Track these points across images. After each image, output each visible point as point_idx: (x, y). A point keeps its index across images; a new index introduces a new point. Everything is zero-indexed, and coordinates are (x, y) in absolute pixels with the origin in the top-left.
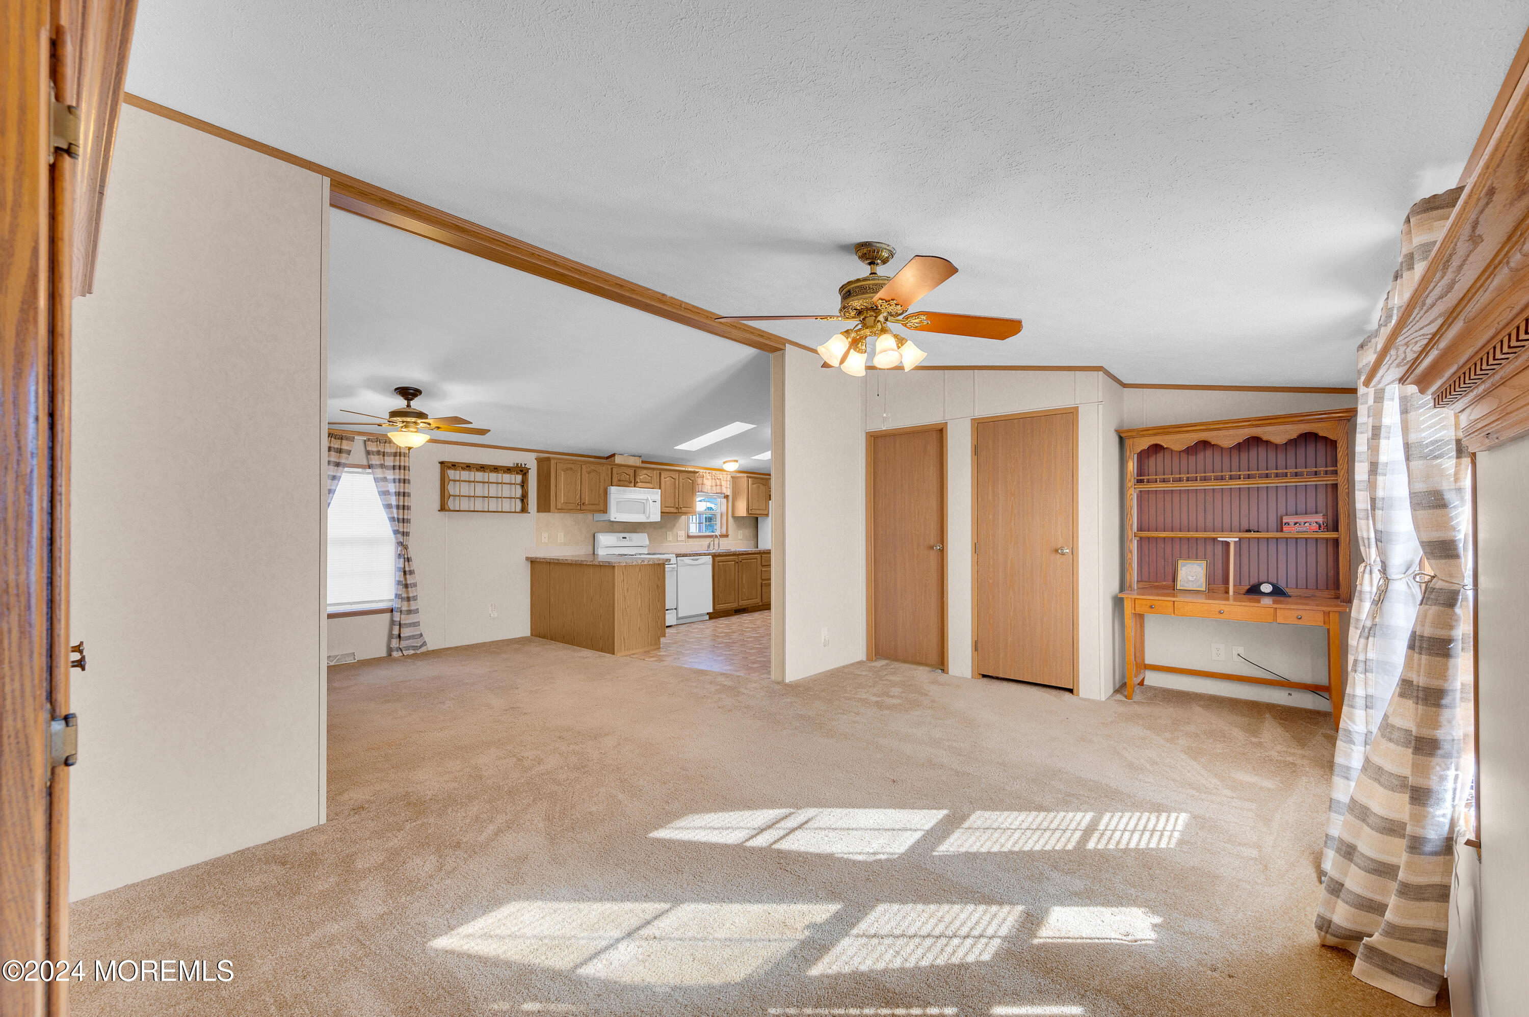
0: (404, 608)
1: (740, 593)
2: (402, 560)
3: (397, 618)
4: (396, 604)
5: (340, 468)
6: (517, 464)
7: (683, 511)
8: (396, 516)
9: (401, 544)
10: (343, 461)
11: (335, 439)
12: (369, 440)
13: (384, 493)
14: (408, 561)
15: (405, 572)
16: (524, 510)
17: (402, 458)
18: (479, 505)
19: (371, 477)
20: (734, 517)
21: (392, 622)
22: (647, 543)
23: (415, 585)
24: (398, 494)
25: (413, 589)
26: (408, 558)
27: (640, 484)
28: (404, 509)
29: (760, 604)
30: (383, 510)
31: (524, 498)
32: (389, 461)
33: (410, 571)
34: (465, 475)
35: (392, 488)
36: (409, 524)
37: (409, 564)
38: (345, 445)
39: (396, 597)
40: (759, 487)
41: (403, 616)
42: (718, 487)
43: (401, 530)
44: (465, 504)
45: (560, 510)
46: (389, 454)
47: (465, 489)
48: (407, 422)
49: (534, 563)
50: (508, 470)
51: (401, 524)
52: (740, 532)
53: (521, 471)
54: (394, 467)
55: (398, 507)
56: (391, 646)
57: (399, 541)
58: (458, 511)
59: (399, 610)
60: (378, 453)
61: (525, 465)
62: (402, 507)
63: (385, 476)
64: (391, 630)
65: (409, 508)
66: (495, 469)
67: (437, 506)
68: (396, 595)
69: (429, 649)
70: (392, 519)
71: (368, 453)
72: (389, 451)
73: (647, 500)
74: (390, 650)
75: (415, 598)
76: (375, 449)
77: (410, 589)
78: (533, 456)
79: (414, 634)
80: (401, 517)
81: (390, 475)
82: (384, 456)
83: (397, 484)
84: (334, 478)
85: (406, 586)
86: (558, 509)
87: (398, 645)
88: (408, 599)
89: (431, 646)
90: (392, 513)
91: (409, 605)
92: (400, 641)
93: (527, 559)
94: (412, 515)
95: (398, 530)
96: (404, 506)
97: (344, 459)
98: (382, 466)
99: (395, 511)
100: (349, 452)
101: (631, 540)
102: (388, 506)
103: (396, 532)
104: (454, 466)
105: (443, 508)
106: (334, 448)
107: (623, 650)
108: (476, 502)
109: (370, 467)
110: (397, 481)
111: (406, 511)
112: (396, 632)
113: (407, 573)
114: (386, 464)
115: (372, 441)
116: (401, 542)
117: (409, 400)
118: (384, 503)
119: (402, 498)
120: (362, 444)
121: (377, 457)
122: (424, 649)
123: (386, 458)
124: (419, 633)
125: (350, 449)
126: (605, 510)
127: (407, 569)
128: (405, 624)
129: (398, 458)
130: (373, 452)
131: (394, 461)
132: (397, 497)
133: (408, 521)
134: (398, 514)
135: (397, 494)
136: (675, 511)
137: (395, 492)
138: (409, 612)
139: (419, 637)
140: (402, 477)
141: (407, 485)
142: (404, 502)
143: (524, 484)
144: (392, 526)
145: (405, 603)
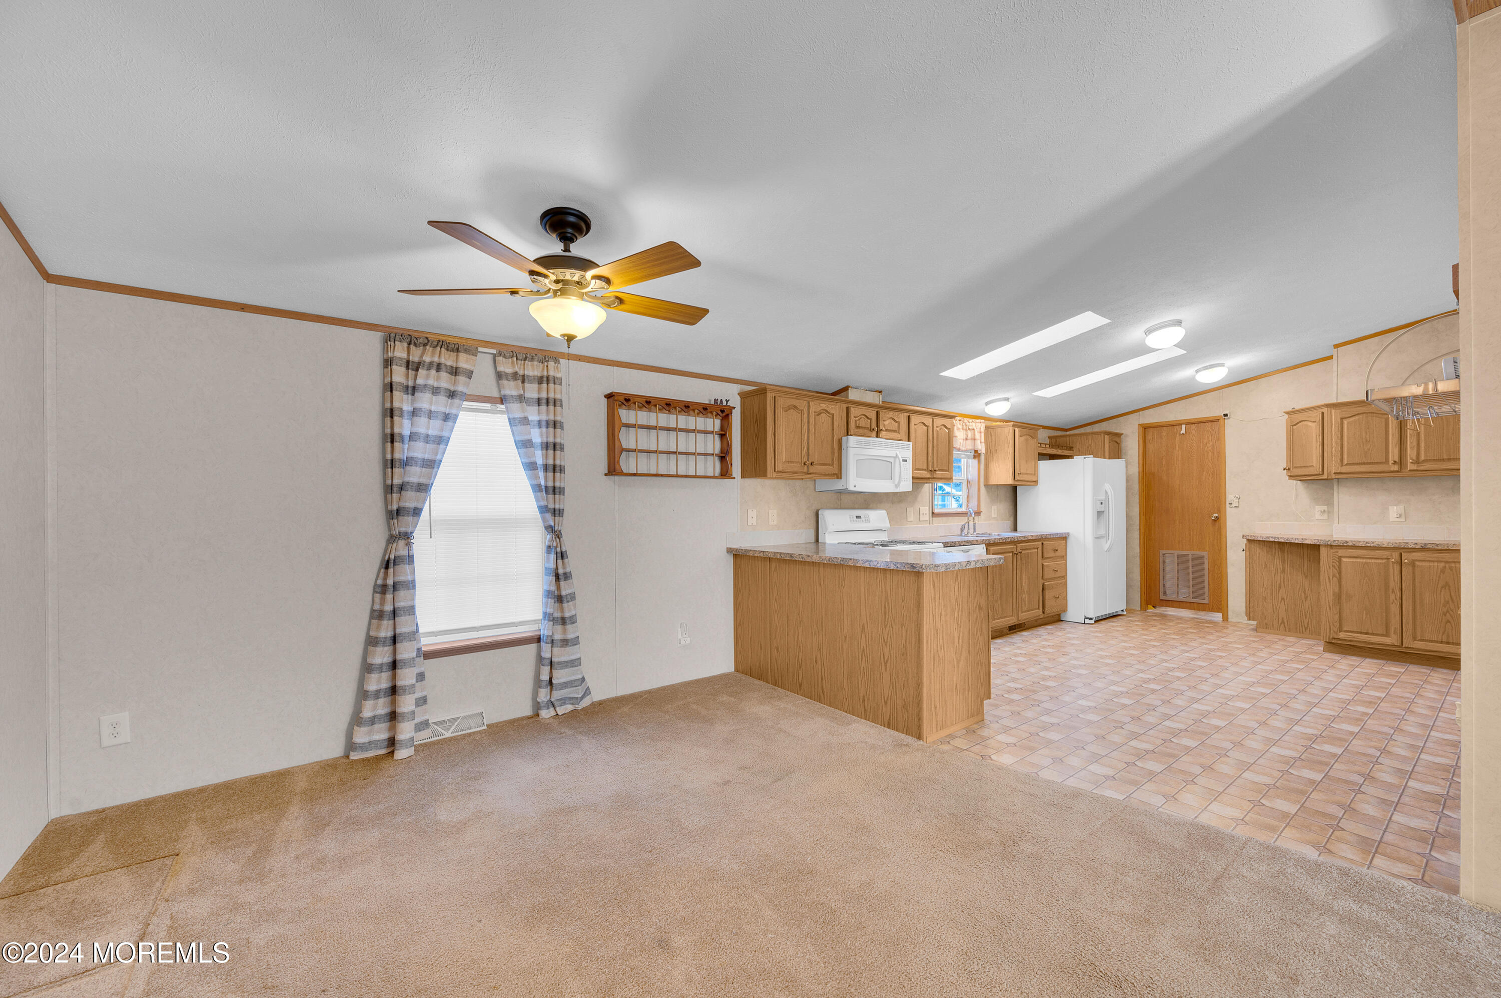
0: (558, 637)
1: (1019, 601)
2: (553, 556)
3: (546, 654)
4: (545, 630)
5: (456, 401)
6: (716, 400)
7: (937, 476)
8: (543, 483)
9: (550, 529)
10: (460, 388)
11: (448, 350)
12: (500, 354)
13: (524, 444)
14: (562, 558)
15: (557, 576)
16: (725, 473)
17: (551, 385)
18: (665, 465)
19: (503, 420)
20: (987, 486)
21: (540, 659)
22: (887, 524)
23: (572, 597)
24: (546, 446)
25: (571, 603)
26: (562, 552)
27: (883, 434)
28: (554, 471)
29: (1042, 617)
30: (523, 473)
31: (724, 457)
32: (532, 390)
33: (565, 574)
34: (644, 417)
35: (537, 436)
36: (562, 497)
37: (563, 562)
38: (464, 361)
39: (544, 618)
40: (1027, 440)
41: (556, 650)
42: (969, 442)
43: (551, 506)
44: (644, 464)
45: (782, 474)
46: (532, 380)
47: (646, 440)
48: (565, 282)
49: (739, 557)
50: (704, 410)
51: (551, 496)
52: (994, 507)
53: (722, 411)
54: (539, 402)
55: (546, 468)
56: (539, 700)
57: (547, 524)
58: (635, 475)
59: (550, 639)
60: (515, 376)
61: (727, 401)
62: (551, 468)
63: (526, 414)
64: (538, 673)
65: (562, 470)
66: (687, 407)
67: (603, 467)
68: (545, 614)
69: (595, 700)
70: (537, 488)
71: (500, 376)
72: (531, 374)
73: (897, 456)
74: (537, 707)
75: (573, 620)
76: (509, 370)
77: (565, 605)
78: (735, 389)
79: (573, 678)
80: (550, 484)
81: (534, 414)
82: (523, 382)
83: (544, 430)
84: (447, 417)
85: (560, 599)
86: (778, 472)
87: (549, 697)
88: (563, 621)
89: (597, 695)
90: (537, 477)
91: (565, 632)
92: (551, 690)
93: (729, 550)
94: (566, 481)
95: (546, 506)
96: (554, 466)
97: (461, 385)
98: (521, 399)
99: (541, 474)
100: (469, 374)
101: (868, 521)
102: (531, 466)
103: (543, 510)
104: (627, 401)
105: (613, 470)
106: (446, 365)
107: (935, 730)
108: (659, 460)
109: (502, 400)
110: (544, 423)
111: (558, 475)
112: (545, 677)
113: (560, 577)
114: (527, 395)
115: (505, 357)
116: (551, 527)
117: (567, 240)
118: (524, 461)
119: (551, 452)
120: (489, 358)
121: (512, 383)
122: (586, 703)
123: (526, 385)
124: (580, 677)
125: (472, 368)
126: (838, 475)
127: (561, 571)
128: (559, 663)
129: (544, 385)
130: (506, 374)
131: (539, 391)
132: (545, 451)
133: (562, 491)
134: (546, 479)
135: (544, 446)
136: (928, 475)
137: (542, 443)
138: (565, 643)
139: (579, 683)
140: (552, 418)
141: (558, 431)
142: (554, 460)
143: (723, 435)
144: (537, 500)
145: (559, 628)
